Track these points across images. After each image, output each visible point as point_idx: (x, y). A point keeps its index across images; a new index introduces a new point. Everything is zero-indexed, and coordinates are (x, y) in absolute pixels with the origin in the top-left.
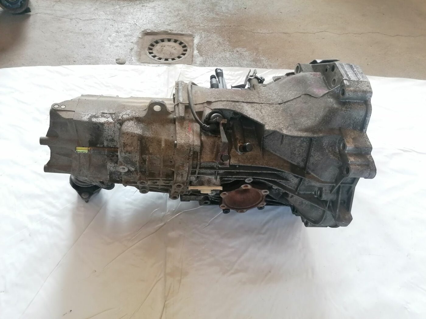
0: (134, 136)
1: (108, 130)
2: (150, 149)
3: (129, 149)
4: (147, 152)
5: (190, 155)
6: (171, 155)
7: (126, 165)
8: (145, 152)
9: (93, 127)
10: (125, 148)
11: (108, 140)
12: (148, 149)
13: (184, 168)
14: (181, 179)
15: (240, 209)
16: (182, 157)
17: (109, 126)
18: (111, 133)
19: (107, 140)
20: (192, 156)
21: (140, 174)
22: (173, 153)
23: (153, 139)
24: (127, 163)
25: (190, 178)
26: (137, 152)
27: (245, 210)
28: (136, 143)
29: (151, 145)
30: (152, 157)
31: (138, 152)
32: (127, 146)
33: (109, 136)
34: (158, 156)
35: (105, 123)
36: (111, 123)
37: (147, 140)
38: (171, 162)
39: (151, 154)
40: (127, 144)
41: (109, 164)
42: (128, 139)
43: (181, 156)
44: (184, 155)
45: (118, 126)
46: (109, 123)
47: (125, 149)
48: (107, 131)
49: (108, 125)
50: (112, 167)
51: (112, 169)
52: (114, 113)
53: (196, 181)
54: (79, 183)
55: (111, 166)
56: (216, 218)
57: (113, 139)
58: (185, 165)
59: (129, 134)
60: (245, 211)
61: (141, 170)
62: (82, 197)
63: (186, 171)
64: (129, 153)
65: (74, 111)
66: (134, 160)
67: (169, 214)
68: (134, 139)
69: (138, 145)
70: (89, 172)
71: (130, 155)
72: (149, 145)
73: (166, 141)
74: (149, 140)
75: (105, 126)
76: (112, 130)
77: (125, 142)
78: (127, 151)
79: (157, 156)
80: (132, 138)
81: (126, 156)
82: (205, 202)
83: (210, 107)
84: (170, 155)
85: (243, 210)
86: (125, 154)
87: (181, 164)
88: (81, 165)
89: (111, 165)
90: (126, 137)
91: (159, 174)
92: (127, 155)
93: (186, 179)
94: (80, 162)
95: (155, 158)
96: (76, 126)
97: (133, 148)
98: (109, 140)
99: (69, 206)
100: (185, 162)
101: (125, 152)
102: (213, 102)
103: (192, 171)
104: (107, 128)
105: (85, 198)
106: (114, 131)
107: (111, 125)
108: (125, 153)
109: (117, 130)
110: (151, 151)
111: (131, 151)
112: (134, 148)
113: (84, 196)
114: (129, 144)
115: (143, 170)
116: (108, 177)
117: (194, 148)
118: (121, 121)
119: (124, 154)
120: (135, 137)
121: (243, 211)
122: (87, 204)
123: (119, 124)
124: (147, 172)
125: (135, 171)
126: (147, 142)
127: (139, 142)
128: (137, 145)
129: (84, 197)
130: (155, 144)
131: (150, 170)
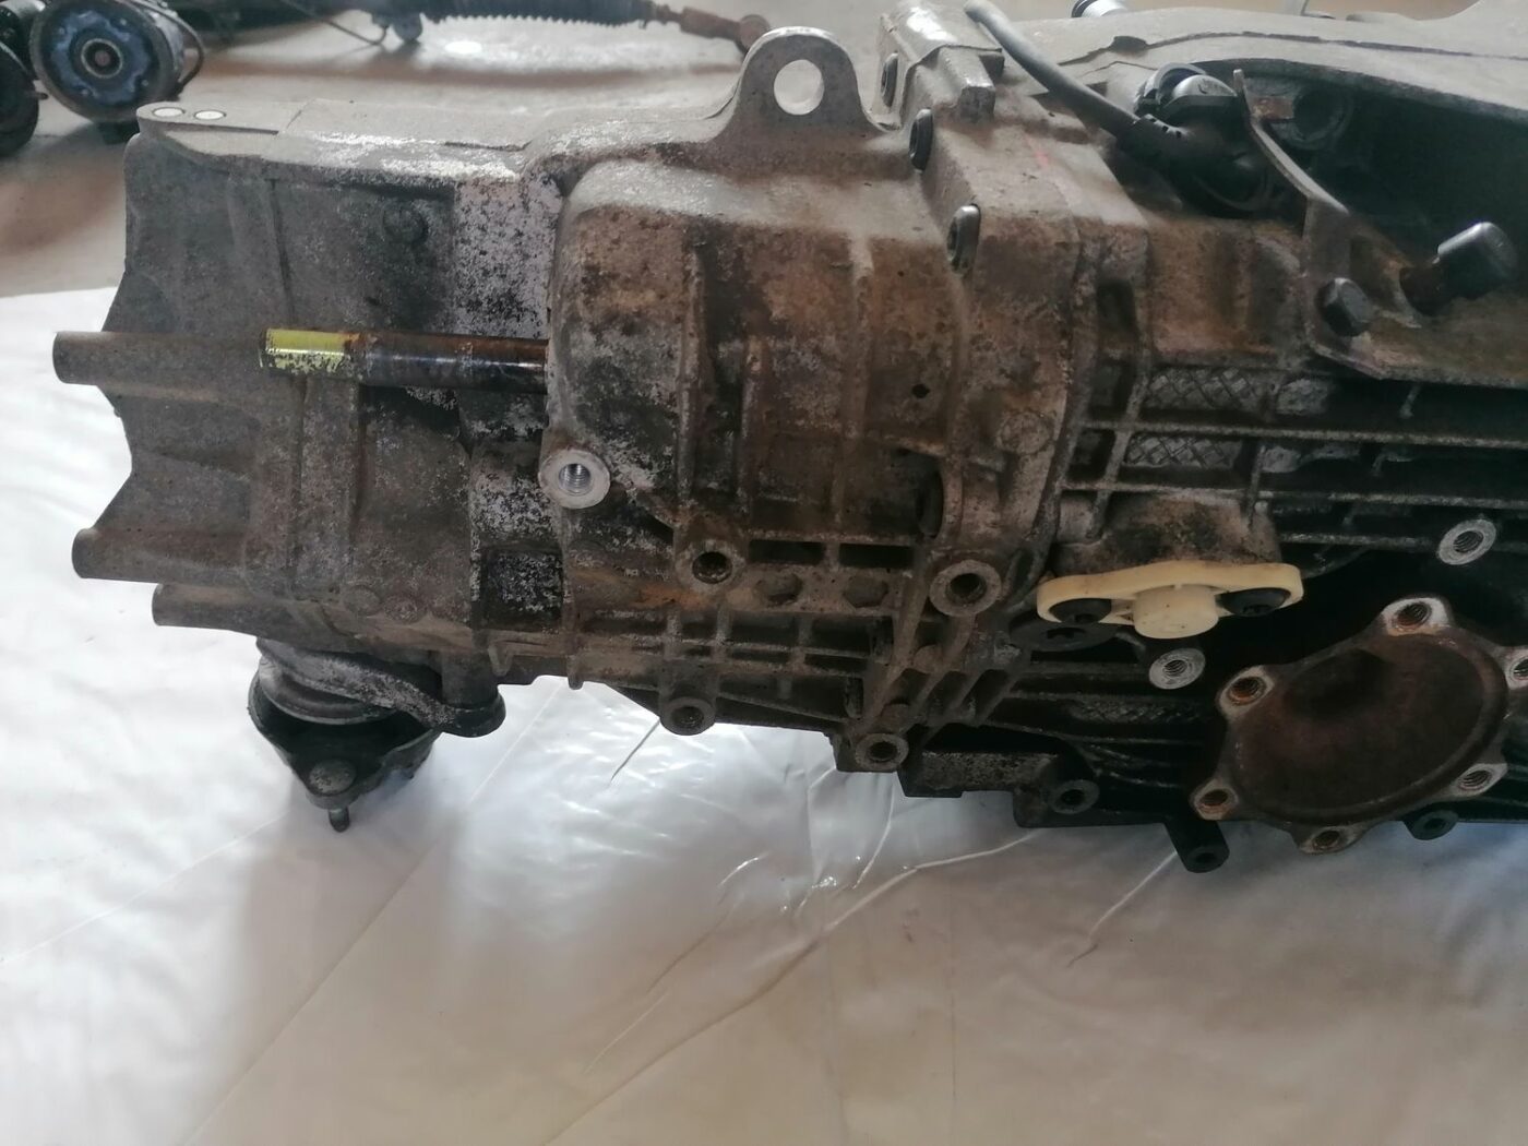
0: (657, 227)
1: (483, 229)
2: (772, 296)
3: (626, 301)
4: (749, 317)
5: (1080, 302)
6: (921, 336)
7: (596, 442)
8: (738, 320)
9: (389, 230)
10: (595, 296)
11: (480, 304)
12: (757, 302)
13: (1037, 394)
14: (992, 517)
15: (1321, 822)
16: (1016, 322)
17: (487, 203)
18: (498, 249)
19: (474, 305)
20: (1094, 306)
21: (692, 508)
22: (934, 320)
23: (786, 237)
24: (608, 431)
25: (1058, 513)
26: (679, 320)
27: (1350, 831)
28: (669, 263)
29: (780, 277)
30: (785, 353)
31: (690, 315)
32: (614, 285)
33: (486, 273)
34: (831, 343)
35: (460, 185)
36: (502, 184)
37: (749, 247)
38: (920, 391)
39: (781, 330)
40: (614, 276)
41: (483, 479)
42: (616, 242)
43: (1009, 314)
44: (1033, 306)
45: (548, 196)
46: (488, 187)
47: (601, 301)
48: (473, 233)
49: (482, 192)
50: (501, 499)
51: (501, 518)
52: (521, 145)
53: (1100, 535)
54: (300, 700)
55: (496, 496)
56: (1127, 908)
57: (511, 297)
58: (1041, 376)
59: (622, 217)
60: (1351, 839)
61: (702, 482)
62: (312, 789)
63: (1049, 424)
64: (629, 330)
65: (275, 133)
66: (654, 392)
67: (830, 889)
68: (659, 241)
69: (689, 273)
70: (351, 551)
71: (630, 344)
72: (766, 277)
73: (879, 248)
74: (762, 245)
75: (464, 202)
76: (511, 232)
77: (599, 259)
78: (612, 317)
79: (825, 347)
80: (644, 235)
81: (605, 352)
82: (1065, 787)
83: (1145, 64)
84: (913, 333)
85: (1338, 829)
86: (600, 341)
87: (1004, 382)
88: (304, 513)
89: (494, 487)
90: (605, 233)
91: (825, 509)
92: (612, 347)
93: (1031, 513)
94: (296, 493)
95: (807, 359)
96: (279, 228)
97: (650, 296)
98: (485, 305)
99: (238, 850)
100: (1041, 351)
101: (599, 321)
102: (1155, 46)
103: (1085, 432)
104: (475, 212)
105: (328, 795)
106: (520, 234)
107: (503, 199)
108: (596, 330)
109: (542, 228)
110: (776, 313)
111: (639, 314)
112: (662, 297)
113: (324, 777)
114: (625, 274)
115: (713, 485)
116: (474, 582)
117: (1110, 243)
118: (566, 168)
119: (590, 338)
120: (667, 231)
121: (1333, 836)
122: (341, 841)
123: (553, 186)
124: (739, 492)
125: (656, 492)
126: (747, 260)
127: (694, 257)
128: (677, 277)
129: (325, 788)
130: (806, 267)
131: (763, 478)
